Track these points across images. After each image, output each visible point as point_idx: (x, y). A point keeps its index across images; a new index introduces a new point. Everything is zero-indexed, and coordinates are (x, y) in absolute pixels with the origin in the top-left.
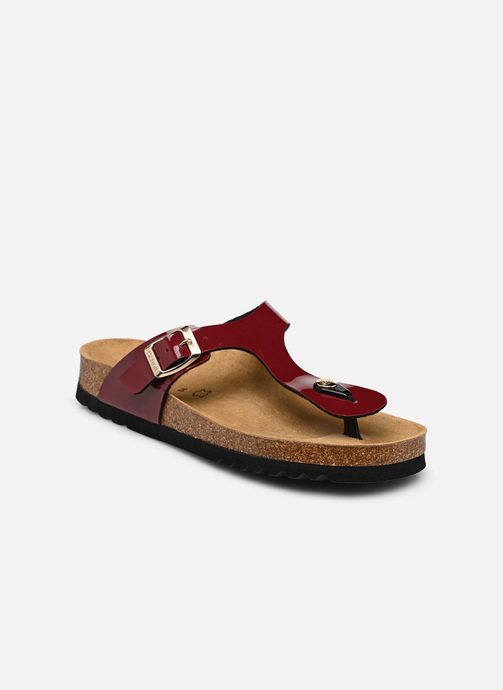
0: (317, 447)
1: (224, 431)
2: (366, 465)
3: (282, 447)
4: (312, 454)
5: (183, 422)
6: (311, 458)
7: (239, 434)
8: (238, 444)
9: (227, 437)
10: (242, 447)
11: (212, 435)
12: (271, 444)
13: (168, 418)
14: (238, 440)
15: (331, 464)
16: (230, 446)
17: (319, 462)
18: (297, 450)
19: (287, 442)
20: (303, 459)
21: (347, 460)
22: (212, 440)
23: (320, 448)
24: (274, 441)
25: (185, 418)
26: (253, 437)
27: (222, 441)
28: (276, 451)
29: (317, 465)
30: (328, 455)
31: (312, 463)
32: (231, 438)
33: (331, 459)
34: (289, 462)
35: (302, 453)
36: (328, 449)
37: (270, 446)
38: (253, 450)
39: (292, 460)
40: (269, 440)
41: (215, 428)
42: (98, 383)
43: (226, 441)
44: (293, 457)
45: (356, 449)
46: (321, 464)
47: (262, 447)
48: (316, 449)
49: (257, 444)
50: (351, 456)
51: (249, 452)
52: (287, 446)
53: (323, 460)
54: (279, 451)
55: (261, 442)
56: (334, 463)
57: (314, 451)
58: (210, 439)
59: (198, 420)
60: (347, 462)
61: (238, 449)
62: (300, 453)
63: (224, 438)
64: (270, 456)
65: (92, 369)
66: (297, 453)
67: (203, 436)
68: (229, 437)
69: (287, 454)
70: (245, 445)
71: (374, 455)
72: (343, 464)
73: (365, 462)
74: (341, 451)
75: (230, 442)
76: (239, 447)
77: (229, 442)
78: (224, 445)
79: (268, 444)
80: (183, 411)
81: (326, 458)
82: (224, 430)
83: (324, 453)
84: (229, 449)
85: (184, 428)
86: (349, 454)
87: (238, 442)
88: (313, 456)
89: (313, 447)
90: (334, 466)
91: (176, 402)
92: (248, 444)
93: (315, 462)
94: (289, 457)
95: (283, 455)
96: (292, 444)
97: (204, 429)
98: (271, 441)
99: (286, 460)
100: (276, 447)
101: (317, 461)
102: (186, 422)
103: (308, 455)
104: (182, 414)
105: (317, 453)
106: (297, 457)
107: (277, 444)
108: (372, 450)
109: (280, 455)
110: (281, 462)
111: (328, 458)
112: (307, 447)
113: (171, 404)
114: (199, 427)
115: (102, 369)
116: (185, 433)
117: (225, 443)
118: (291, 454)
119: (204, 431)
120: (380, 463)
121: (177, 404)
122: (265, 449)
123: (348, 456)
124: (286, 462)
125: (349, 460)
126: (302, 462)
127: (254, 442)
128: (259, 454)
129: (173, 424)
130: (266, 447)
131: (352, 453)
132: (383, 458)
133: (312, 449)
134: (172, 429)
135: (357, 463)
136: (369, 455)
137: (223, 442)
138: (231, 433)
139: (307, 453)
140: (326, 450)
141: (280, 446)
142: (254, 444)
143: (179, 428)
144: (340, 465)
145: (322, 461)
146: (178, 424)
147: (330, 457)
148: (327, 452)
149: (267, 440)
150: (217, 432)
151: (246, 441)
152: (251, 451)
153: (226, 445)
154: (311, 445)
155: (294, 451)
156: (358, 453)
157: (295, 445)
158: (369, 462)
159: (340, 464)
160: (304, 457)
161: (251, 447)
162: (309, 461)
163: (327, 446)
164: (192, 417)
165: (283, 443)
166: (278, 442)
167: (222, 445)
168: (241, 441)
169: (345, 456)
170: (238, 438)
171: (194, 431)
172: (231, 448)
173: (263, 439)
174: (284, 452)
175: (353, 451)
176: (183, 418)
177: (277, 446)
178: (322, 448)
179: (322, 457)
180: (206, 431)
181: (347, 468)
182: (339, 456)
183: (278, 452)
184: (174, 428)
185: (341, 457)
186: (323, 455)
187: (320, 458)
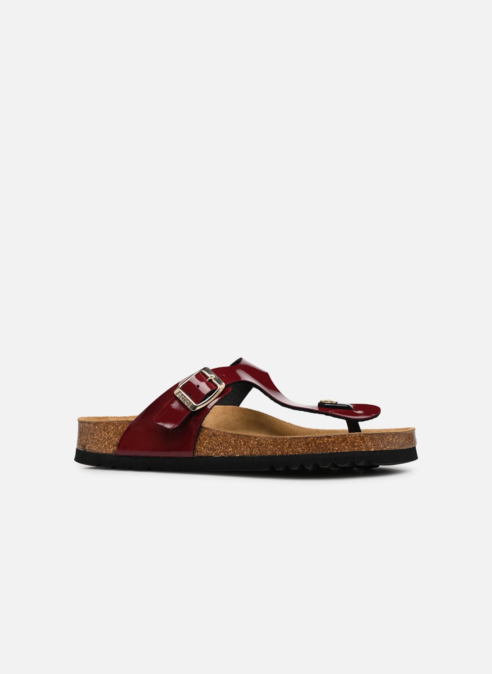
0: (359, 436)
1: (272, 440)
2: (393, 449)
3: (330, 441)
4: (356, 442)
5: (221, 446)
6: (355, 446)
7: (288, 438)
8: (286, 448)
9: (275, 445)
10: (291, 449)
11: (257, 448)
12: (320, 440)
13: (202, 448)
14: (287, 445)
15: (371, 449)
16: (278, 452)
17: (361, 449)
18: (343, 441)
19: (334, 436)
20: (349, 448)
21: (381, 444)
22: (257, 453)
23: (361, 437)
24: (323, 437)
25: (223, 442)
26: (302, 438)
27: (269, 450)
28: (325, 445)
29: (360, 451)
30: (368, 442)
31: (356, 451)
32: (279, 444)
33: (370, 445)
34: (337, 453)
35: (347, 443)
36: (367, 437)
37: (319, 442)
38: (302, 449)
39: (340, 451)
40: (318, 438)
41: (261, 441)
42: (112, 441)
43: (274, 449)
44: (340, 448)
45: (386, 435)
46: (363, 450)
47: (311, 444)
48: (358, 438)
49: (306, 444)
50: (384, 441)
51: (299, 453)
52: (334, 439)
53: (365, 446)
54: (328, 445)
55: (311, 441)
56: (372, 448)
57: (357, 440)
58: (256, 452)
59: (240, 439)
60: (382, 446)
61: (287, 453)
62: (346, 443)
63: (271, 446)
64: (320, 451)
65: (104, 430)
66: (343, 444)
67: (246, 452)
68: (276, 444)
69: (335, 446)
70: (294, 447)
71: (398, 440)
72: (379, 448)
73: (393, 446)
74: (376, 438)
75: (278, 448)
76: (289, 450)
77: (276, 448)
78: (272, 453)
79: (317, 441)
80: (221, 436)
81: (367, 445)
82: (270, 439)
83: (365, 441)
84: (277, 455)
85: (222, 452)
86: (382, 440)
87: (287, 446)
88: (356, 444)
89: (356, 437)
90: (373, 450)
91: (212, 431)
92: (298, 445)
93: (358, 449)
94: (337, 448)
95: (331, 448)
96: (339, 437)
97: (247, 445)
98: (320, 437)
99: (334, 451)
100: (325, 442)
101: (360, 448)
102: (225, 445)
103: (353, 444)
104: (220, 439)
105: (359, 441)
106: (344, 447)
107: (326, 439)
108: (396, 436)
109: (329, 448)
110: (330, 453)
111: (368, 444)
112: (351, 438)
113: (205, 435)
114: (240, 446)
115: (117, 426)
116: (224, 455)
117: (273, 450)
118: (339, 445)
119: (247, 447)
120: (402, 447)
121: (213, 432)
122: (315, 446)
123: (382, 442)
124: (334, 453)
125: (382, 445)
126: (348, 451)
127: (304, 442)
128: (309, 451)
129: (208, 452)
130: (315, 443)
131: (384, 439)
132: (403, 443)
133: (355, 439)
134: (208, 456)
135: (388, 447)
136: (394, 440)
137: (271, 451)
138: (279, 440)
139: (351, 442)
140: (366, 438)
141: (328, 440)
142: (303, 444)
143: (217, 453)
144: (377, 450)
145: (363, 447)
146: (215, 450)
147: (370, 443)
148: (367, 440)
149: (316, 437)
150: (263, 444)
151: (295, 443)
152: (301, 451)
153: (274, 452)
154: (354, 435)
155: (340, 443)
156: (388, 439)
157: (341, 437)
158: (395, 446)
159: (377, 448)
160: (349, 446)
161: (301, 447)
162: (354, 449)
163: (366, 434)
164: (232, 439)
165: (330, 437)
166: (326, 438)
167: (269, 453)
168: (290, 445)
169: (380, 442)
170: (286, 442)
171: (236, 451)
172: (279, 453)
173: (312, 437)
174: (332, 445)
175: (384, 437)
176: (220, 443)
177: (326, 440)
178: (363, 437)
179: (363, 444)
180: (250, 446)
181: (382, 451)
182: (375, 442)
183: (326, 447)
184: (210, 455)
185: (377, 442)
186: (364, 442)
187: (362, 446)
